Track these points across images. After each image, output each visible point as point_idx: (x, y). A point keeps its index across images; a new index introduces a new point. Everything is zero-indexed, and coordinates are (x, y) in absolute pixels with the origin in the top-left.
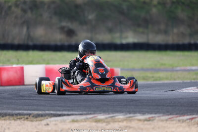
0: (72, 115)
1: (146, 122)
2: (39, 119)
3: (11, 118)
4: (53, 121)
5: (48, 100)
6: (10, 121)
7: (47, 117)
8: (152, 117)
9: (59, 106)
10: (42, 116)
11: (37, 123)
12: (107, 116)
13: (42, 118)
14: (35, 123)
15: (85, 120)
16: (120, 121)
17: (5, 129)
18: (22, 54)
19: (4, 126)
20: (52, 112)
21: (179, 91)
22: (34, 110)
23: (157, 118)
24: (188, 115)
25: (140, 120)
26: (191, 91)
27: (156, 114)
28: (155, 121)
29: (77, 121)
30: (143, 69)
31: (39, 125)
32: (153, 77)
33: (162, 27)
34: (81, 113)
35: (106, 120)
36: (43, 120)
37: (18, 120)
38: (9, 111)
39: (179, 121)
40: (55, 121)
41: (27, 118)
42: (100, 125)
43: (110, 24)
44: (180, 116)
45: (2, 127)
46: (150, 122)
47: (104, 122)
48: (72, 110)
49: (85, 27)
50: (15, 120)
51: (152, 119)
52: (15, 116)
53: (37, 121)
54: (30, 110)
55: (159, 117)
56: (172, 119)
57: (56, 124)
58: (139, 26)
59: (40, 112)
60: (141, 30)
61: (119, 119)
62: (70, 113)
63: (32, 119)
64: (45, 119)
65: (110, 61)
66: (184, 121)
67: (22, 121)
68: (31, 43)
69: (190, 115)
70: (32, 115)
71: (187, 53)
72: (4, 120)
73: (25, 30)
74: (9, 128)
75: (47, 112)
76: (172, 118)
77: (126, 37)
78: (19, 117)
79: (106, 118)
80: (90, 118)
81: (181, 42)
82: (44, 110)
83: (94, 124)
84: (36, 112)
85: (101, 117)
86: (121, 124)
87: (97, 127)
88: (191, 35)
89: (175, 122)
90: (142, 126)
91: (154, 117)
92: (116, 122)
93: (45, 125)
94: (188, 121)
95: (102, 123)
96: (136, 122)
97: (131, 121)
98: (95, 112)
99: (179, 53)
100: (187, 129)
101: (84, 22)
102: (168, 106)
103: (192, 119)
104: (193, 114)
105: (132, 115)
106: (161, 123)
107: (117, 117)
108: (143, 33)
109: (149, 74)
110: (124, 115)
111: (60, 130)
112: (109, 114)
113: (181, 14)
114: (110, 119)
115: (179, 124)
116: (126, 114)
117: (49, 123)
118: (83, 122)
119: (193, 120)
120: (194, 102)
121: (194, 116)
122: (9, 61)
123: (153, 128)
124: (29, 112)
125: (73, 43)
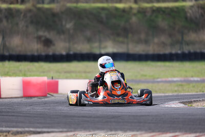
0: (53, 132)
2: (18, 136)
7: (26, 134)
9: (38, 123)
10: (21, 133)
20: (31, 129)
21: (161, 105)
22: (13, 127)
23: (139, 136)
24: (170, 133)
26: (173, 106)
27: (137, 131)
33: (143, 36)
34: (61, 130)
41: (6, 136)
43: (88, 33)
44: (162, 134)
48: (52, 127)
49: (62, 37)
54: (9, 127)
55: (141, 134)
58: (118, 35)
59: (20, 130)
60: (121, 39)
62: (50, 130)
63: (11, 136)
65: (89, 72)
68: (6, 54)
69: (173, 132)
70: (12, 132)
71: (168, 64)
75: (27, 129)
77: (105, 47)
80: (71, 136)
81: (161, 53)
82: (24, 127)
84: (15, 129)
88: (172, 45)
91: (136, 135)
98: (75, 129)
99: (160, 64)
101: (61, 32)
102: (149, 123)
104: (176, 132)
105: (113, 132)
108: (123, 43)
112: (90, 131)
113: (162, 23)
116: (108, 131)
120: (176, 118)
124: (8, 129)
125: (51, 53)
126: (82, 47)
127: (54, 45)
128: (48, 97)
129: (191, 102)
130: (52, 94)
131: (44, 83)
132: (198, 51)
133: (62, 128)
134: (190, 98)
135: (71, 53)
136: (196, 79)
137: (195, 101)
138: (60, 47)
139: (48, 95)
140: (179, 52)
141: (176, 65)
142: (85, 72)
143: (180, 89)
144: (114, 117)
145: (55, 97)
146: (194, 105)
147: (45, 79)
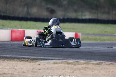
0: (54, 59)
1: (97, 65)
2: (34, 61)
3: (18, 60)
4: (42, 63)
5: (39, 50)
6: (17, 62)
7: (39, 60)
8: (101, 62)
9: (46, 54)
10: (36, 59)
11: (33, 63)
12: (75, 61)
13: (36, 61)
14: (32, 64)
15: (62, 63)
16: (82, 64)
17: (14, 66)
18: (24, 23)
19: (14, 65)
20: (42, 57)
23: (104, 63)
25: (94, 64)
27: (103, 60)
28: (103, 65)
29: (57, 63)
30: (94, 34)
31: (34, 65)
32: (100, 39)
33: (106, 10)
34: (59, 58)
35: (74, 63)
36: (37, 62)
37: (22, 61)
38: (17, 56)
40: (44, 63)
41: (27, 61)
42: (70, 66)
43: (76, 7)
45: (12, 65)
46: (100, 65)
47: (73, 64)
48: (54, 57)
49: (61, 9)
50: (20, 61)
51: (101, 63)
52: (20, 59)
53: (33, 62)
54: (29, 56)
55: (105, 62)
56: (113, 64)
57: (44, 65)
58: (93, 9)
59: (35, 57)
60: (94, 11)
62: (52, 58)
63: (30, 61)
64: (38, 61)
65: (75, 29)
67: (25, 62)
70: (31, 59)
72: (14, 61)
73: (26, 9)
74: (17, 66)
75: (39, 57)
76: (113, 63)
77: (85, 15)
78: (22, 60)
79: (74, 62)
80: (64, 62)
83: (67, 65)
84: (32, 57)
85: (71, 61)
86: (82, 66)
87: (69, 67)
89: (114, 66)
90: (95, 68)
91: (102, 62)
92: (79, 64)
93: (38, 65)
95: (71, 65)
96: (91, 65)
97: (88, 64)
98: (67, 58)
101: (60, 6)
102: (110, 56)
105: (89, 61)
106: (106, 66)
107: (80, 62)
108: (95, 13)
109: (98, 37)
110: (85, 61)
111: (46, 68)
112: (75, 60)
114: (76, 63)
116: (85, 60)
117: (40, 64)
118: (60, 64)
122: (16, 26)
123: (101, 69)
126: (72, 15)
127: (56, 13)
135: (66, 18)
138: (60, 14)
142: (73, 29)
144: (89, 52)
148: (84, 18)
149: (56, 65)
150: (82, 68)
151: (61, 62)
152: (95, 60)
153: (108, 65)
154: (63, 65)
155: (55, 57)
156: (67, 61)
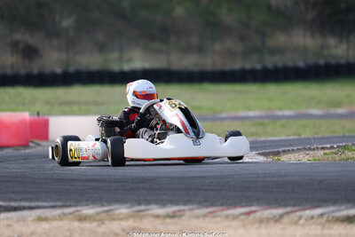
0: (38, 207)
1: (168, 220)
4: (3, 219)
8: (179, 211)
9: (13, 192)
12: (100, 209)
15: (61, 218)
16: (122, 219)
23: (188, 213)
24: (242, 206)
25: (157, 216)
26: (247, 160)
27: (185, 204)
28: (184, 218)
29: (46, 219)
33: (194, 40)
34: (53, 204)
35: (98, 218)
39: (227, 217)
40: (8, 219)
42: (86, 225)
43: (100, 36)
44: (228, 209)
46: (176, 220)
47: (95, 220)
48: (37, 200)
49: (55, 42)
51: (178, 214)
55: (191, 210)
56: (215, 214)
57: (9, 226)
58: (152, 38)
60: (156, 45)
61: (119, 214)
62: (33, 204)
65: (102, 104)
66: (235, 217)
69: (246, 206)
71: (238, 87)
76: (215, 212)
77: (130, 60)
79: (98, 214)
80: (70, 214)
81: (227, 68)
83: (76, 224)
85: (88, 211)
86: (124, 223)
87: (82, 230)
88: (246, 54)
89: (218, 219)
90: (161, 228)
91: (183, 210)
92: (114, 219)
94: (243, 217)
95: (90, 223)
96: (151, 219)
97: (141, 218)
98: (77, 203)
99: (225, 87)
100: (241, 232)
101: (53, 33)
102: (206, 190)
103: (248, 214)
104: (251, 205)
105: (142, 207)
106: (195, 222)
107: (117, 212)
108: (160, 51)
110: (129, 208)
112: (103, 206)
113: (228, 17)
114: (104, 215)
115: (227, 224)
116: (133, 206)
118: (57, 220)
119: (252, 216)
120: (252, 182)
121: (253, 208)
125: (35, 71)
126: (90, 60)
127: (41, 57)
128: (31, 147)
129: (278, 153)
130: (38, 141)
131: (23, 122)
132: (290, 64)
133: (54, 200)
134: (276, 146)
135: (72, 69)
136: (287, 113)
137: (284, 151)
138: (52, 60)
139: (31, 144)
140: (258, 67)
141: (252, 89)
142: (96, 103)
143: (260, 130)
144: (144, 180)
145: (44, 147)
146: (284, 158)
147: (26, 116)
148: (126, 67)
149: (45, 225)
150: (123, 230)
151: (59, 216)
152: (162, 203)
153: (201, 219)
154: (64, 224)
155: (42, 201)
156: (77, 211)
